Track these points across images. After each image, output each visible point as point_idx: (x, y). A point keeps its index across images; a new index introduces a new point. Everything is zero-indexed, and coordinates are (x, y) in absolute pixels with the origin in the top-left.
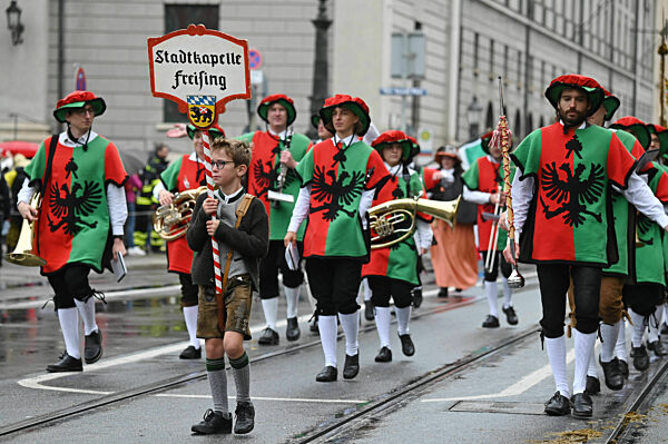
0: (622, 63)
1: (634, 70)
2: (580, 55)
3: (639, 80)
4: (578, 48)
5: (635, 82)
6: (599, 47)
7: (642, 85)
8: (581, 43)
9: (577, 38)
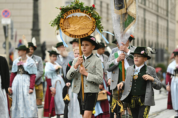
0: (162, 12)
1: (167, 15)
2: (145, 10)
3: (169, 19)
4: (143, 6)
5: (167, 21)
6: (152, 6)
7: (171, 22)
8: (145, 5)
9: (143, 3)
